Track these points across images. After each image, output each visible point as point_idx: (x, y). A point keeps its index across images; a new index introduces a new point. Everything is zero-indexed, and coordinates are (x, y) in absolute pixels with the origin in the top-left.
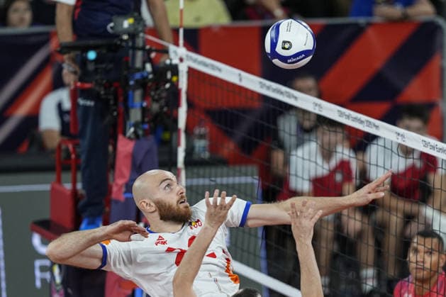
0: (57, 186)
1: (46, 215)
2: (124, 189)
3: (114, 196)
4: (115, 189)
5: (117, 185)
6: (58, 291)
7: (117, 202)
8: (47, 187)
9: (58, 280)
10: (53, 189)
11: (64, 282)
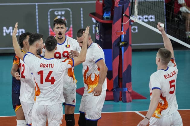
0: (98, 2)
1: (94, 11)
2: (118, 3)
3: (115, 5)
4: (116, 3)
5: (116, 2)
6: (98, 35)
7: (116, 7)
8: (95, 2)
9: (98, 32)
10: (97, 3)
11: (99, 32)
